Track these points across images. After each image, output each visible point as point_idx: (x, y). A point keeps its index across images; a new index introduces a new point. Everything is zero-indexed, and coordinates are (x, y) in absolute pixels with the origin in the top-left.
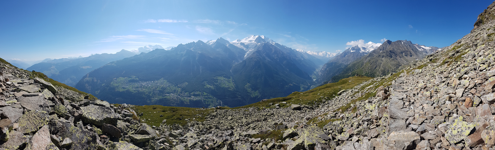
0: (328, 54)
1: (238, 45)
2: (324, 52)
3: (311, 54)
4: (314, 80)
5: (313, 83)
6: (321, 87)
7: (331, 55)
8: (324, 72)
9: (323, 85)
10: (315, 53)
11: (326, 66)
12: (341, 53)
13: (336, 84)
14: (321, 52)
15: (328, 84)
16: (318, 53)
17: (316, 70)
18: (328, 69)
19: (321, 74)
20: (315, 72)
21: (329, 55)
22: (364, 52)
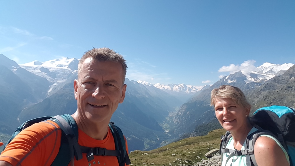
0: (188, 88)
1: (36, 71)
2: (181, 85)
3: (161, 88)
4: (167, 131)
5: (164, 137)
6: (177, 144)
7: (194, 89)
8: (182, 117)
9: (181, 139)
10: (166, 87)
11: (185, 107)
12: (211, 85)
13: (202, 138)
14: (177, 85)
15: (190, 138)
16: (172, 86)
17: (170, 114)
18: (188, 112)
19: (178, 121)
20: (167, 119)
21: (190, 89)
22: (253, 82)
